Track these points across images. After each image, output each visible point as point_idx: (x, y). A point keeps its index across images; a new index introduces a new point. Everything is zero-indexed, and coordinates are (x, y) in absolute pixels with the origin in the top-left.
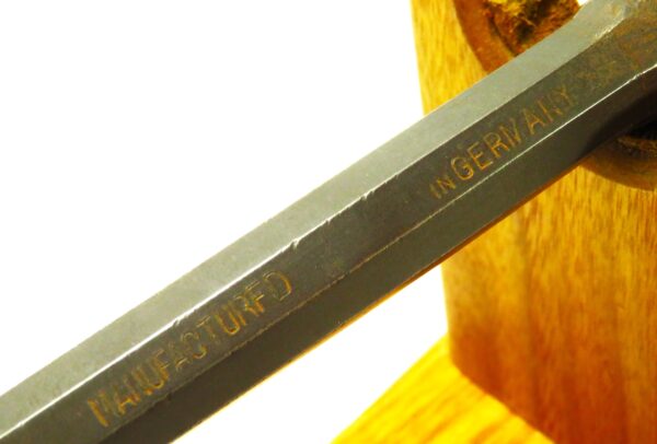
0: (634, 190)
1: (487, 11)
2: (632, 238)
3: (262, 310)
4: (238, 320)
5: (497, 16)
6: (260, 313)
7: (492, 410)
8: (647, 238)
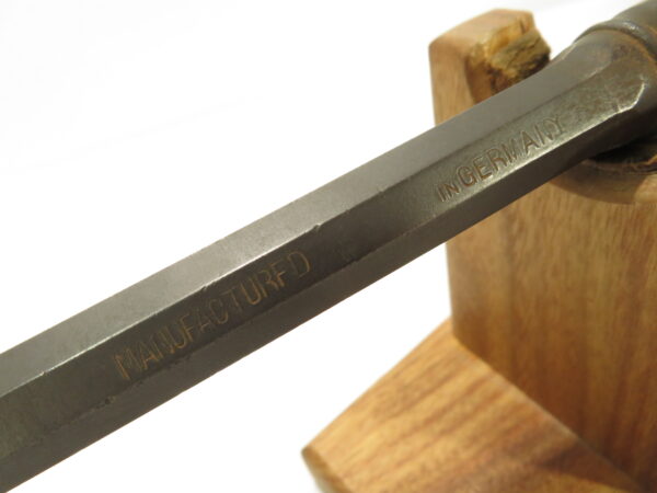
0: (614, 206)
1: (490, 76)
2: (608, 246)
3: (282, 284)
4: (261, 292)
5: (498, 80)
6: (280, 287)
7: (481, 369)
8: (623, 246)
